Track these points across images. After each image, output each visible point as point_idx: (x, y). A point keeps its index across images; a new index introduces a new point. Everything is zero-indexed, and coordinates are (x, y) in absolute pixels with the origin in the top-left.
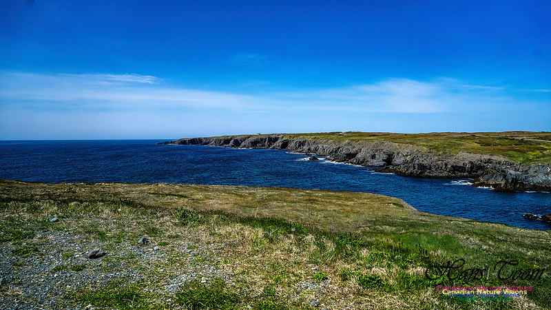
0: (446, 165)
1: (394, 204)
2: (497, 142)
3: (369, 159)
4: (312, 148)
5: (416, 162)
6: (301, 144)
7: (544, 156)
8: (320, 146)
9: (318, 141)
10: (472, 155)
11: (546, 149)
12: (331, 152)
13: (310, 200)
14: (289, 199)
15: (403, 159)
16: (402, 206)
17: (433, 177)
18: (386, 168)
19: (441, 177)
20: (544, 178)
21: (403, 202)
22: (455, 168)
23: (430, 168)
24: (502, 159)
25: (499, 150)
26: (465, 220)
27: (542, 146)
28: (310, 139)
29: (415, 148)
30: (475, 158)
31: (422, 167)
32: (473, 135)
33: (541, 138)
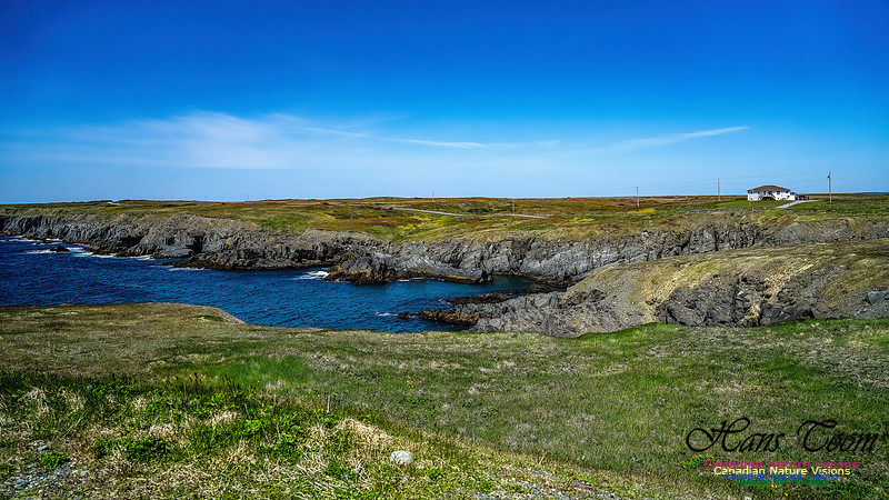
0: (287, 249)
1: (206, 317)
2: (358, 212)
3: (164, 246)
4: (56, 230)
5: (242, 247)
6: (33, 224)
7: (418, 231)
8: (71, 226)
9: (67, 218)
10: (324, 233)
11: (420, 222)
12: (94, 237)
13: (52, 325)
14: (10, 327)
15: (220, 243)
16: (220, 319)
17: (269, 269)
18: (194, 260)
19: (282, 269)
20: (420, 261)
21: (221, 313)
22: (302, 254)
23: (264, 256)
24: (366, 237)
25: (362, 224)
26: (316, 329)
27: (415, 217)
28: (49, 213)
29: (239, 225)
30: (329, 236)
31: (251, 254)
32: (325, 204)
33: (413, 206)
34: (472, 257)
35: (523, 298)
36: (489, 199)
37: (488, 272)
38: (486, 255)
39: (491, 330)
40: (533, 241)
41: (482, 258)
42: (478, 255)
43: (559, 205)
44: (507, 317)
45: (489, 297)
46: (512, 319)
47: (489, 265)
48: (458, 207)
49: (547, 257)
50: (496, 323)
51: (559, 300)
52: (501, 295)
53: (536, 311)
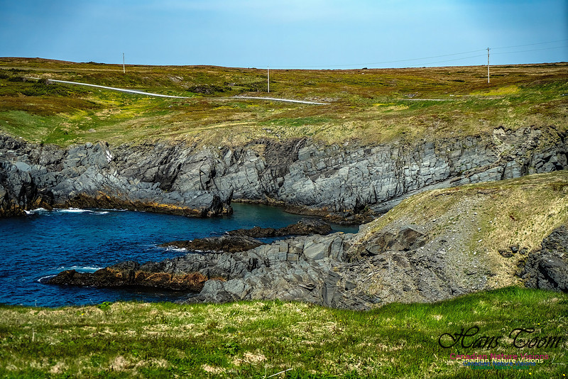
7: (97, 123)
11: (100, 107)
20: (100, 178)
27: (91, 99)
33: (87, 78)
34: (195, 171)
35: (283, 244)
36: (226, 70)
37: (224, 198)
38: (220, 168)
39: (227, 299)
40: (303, 145)
41: (213, 174)
42: (206, 168)
43: (347, 82)
44: (255, 277)
45: (224, 242)
46: (265, 280)
47: (224, 186)
48: (169, 83)
49: (326, 172)
50: (236, 286)
51: (345, 246)
52: (246, 240)
53: (305, 265)
